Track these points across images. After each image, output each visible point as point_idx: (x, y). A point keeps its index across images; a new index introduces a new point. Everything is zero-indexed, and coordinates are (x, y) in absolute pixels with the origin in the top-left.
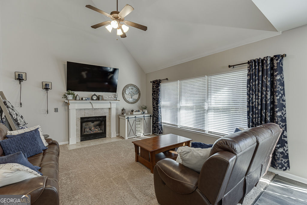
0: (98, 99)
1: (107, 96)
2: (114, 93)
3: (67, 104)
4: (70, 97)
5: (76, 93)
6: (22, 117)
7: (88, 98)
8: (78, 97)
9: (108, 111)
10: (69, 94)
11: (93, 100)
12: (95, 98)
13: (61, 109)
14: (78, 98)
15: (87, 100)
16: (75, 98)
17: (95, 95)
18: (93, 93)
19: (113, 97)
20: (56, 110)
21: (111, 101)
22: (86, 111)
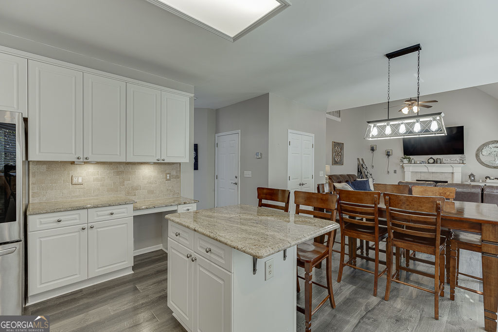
0: (435, 162)
1: (449, 159)
2: (460, 155)
3: (403, 167)
4: (406, 161)
5: (411, 157)
6: (371, 174)
7: (422, 162)
8: (413, 160)
9: (450, 175)
10: (404, 158)
11: (429, 163)
12: (431, 161)
13: (399, 171)
14: (413, 162)
15: (421, 163)
16: (410, 162)
17: (431, 158)
18: (430, 156)
19: (458, 159)
20: (395, 172)
21: (452, 165)
22: (422, 174)
